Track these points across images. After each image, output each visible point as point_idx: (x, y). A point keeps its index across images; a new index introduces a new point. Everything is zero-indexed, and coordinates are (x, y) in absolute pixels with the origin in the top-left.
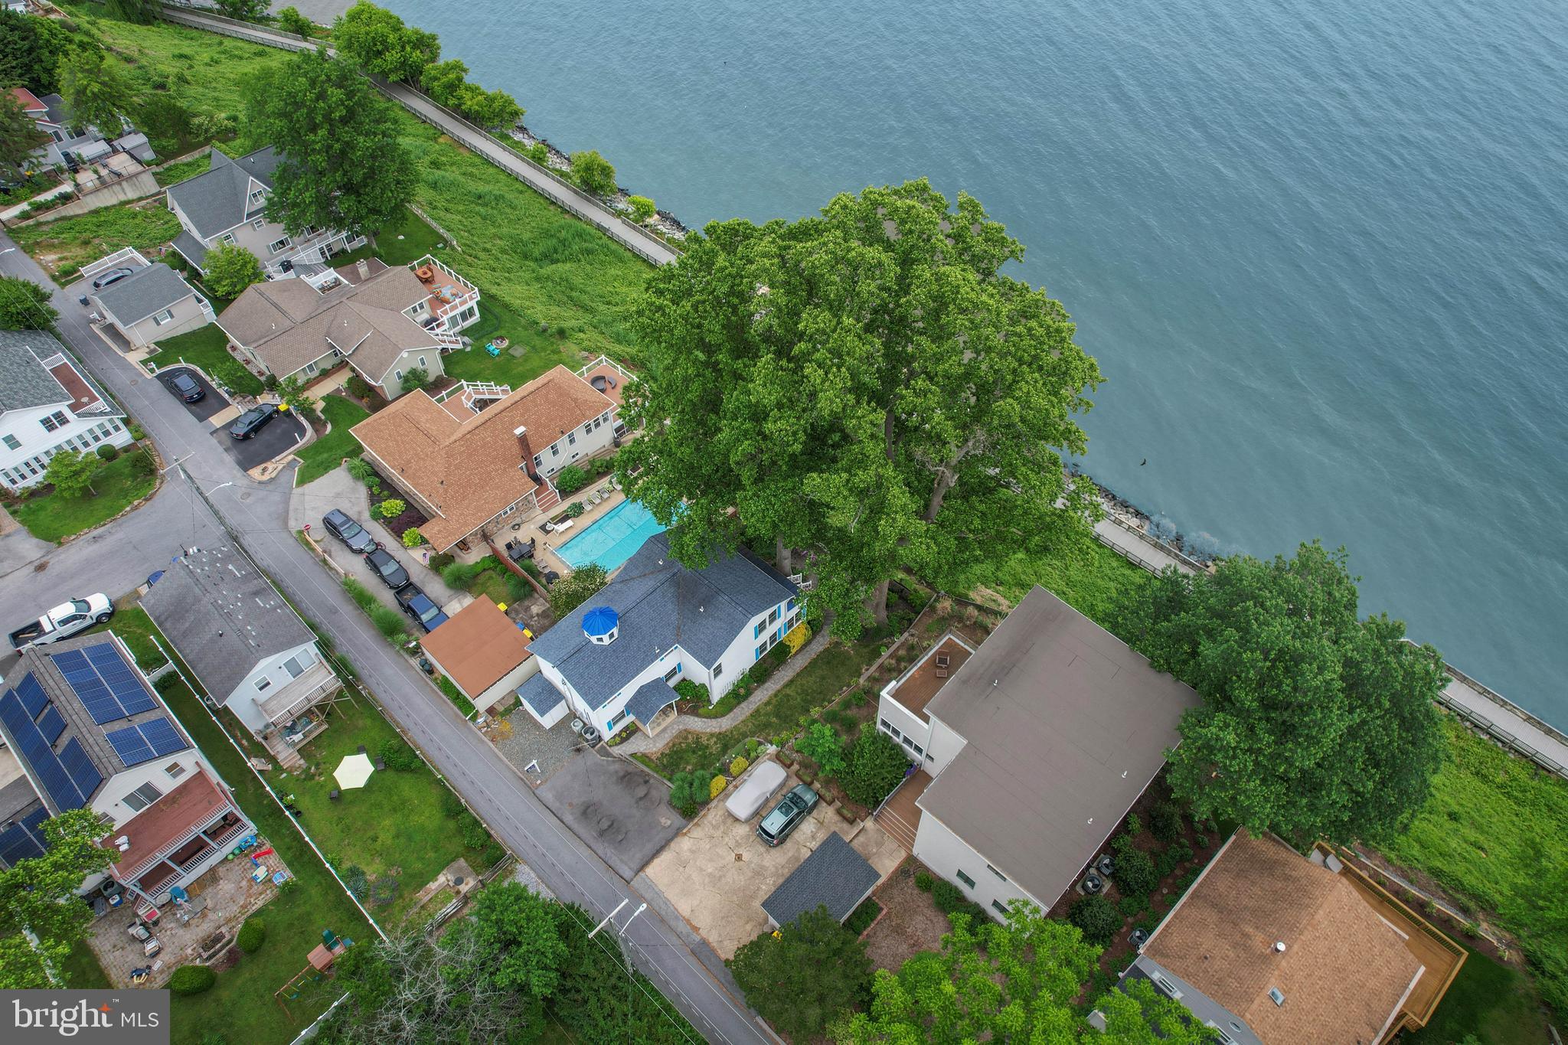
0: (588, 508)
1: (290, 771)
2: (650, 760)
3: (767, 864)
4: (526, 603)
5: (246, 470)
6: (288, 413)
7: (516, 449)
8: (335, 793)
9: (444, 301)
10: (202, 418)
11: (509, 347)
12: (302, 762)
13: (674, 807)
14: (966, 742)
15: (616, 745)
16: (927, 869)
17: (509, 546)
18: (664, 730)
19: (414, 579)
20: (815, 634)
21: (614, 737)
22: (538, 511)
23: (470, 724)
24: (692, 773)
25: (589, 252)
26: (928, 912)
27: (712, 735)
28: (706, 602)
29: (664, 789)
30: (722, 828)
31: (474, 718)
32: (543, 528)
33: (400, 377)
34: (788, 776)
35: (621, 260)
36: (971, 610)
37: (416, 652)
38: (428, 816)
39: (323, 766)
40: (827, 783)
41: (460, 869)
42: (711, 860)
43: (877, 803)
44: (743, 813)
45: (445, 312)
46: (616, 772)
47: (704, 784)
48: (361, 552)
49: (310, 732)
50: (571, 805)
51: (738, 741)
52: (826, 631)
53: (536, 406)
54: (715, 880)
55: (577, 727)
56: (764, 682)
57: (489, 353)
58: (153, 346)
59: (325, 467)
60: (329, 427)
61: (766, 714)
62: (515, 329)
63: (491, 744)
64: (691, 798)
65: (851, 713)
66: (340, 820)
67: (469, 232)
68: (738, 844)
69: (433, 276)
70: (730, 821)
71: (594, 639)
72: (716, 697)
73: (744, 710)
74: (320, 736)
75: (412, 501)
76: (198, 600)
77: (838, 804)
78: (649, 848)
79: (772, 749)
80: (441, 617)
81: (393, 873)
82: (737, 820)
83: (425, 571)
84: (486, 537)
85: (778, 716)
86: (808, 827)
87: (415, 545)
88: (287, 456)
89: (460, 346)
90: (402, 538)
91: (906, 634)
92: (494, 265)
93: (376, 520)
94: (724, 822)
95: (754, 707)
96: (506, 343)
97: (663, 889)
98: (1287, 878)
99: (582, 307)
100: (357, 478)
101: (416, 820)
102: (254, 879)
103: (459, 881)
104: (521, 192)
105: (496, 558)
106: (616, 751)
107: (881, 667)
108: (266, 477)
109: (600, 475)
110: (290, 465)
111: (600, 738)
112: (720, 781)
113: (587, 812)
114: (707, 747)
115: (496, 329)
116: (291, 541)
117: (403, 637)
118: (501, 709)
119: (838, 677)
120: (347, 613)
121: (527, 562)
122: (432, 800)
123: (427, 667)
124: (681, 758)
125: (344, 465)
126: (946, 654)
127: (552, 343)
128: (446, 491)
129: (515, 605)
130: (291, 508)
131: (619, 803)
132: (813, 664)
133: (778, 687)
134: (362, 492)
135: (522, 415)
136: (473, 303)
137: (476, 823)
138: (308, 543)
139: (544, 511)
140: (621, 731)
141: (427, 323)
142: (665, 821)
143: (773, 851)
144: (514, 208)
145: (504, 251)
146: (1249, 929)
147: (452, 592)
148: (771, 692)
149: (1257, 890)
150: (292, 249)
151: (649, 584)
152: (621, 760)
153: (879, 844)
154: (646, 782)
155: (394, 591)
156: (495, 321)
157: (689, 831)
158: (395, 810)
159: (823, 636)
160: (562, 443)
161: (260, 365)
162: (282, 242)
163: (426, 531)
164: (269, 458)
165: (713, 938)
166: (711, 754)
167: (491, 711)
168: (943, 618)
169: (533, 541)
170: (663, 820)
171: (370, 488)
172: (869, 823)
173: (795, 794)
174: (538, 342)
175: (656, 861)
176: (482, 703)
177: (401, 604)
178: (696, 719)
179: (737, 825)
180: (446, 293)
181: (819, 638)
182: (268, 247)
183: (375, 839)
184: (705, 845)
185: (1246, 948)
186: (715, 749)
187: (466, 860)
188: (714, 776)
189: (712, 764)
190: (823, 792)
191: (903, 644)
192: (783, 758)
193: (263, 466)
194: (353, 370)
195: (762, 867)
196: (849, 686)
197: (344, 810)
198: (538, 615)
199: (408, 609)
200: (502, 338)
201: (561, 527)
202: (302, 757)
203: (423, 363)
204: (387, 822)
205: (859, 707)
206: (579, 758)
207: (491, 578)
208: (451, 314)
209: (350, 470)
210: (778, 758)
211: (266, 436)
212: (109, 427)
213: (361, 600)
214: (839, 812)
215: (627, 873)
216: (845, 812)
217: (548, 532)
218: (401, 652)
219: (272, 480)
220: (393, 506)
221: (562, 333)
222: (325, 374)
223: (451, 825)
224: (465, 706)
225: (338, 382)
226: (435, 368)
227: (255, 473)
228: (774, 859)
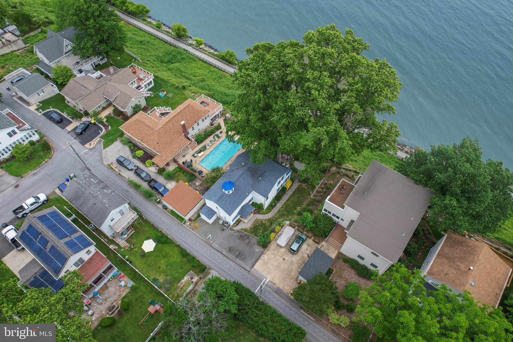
0: (208, 147)
1: (124, 248)
2: (248, 230)
3: (294, 260)
4: (194, 182)
5: (84, 145)
6: (95, 124)
7: (181, 129)
8: (142, 254)
9: (141, 80)
10: (63, 128)
11: (166, 94)
12: (128, 244)
13: (259, 245)
14: (359, 214)
15: (235, 226)
16: (345, 256)
17: (183, 163)
18: (250, 220)
19: (152, 177)
20: (293, 183)
21: (234, 224)
22: (190, 150)
23: (184, 225)
24: (263, 233)
25: (183, 59)
26: (348, 269)
27: (266, 220)
28: (261, 175)
29: (255, 239)
30: (276, 250)
31: (185, 223)
32: (193, 155)
33: (132, 108)
34: (295, 231)
35: (195, 61)
36: (342, 170)
37: (159, 202)
38: (176, 258)
39: (135, 245)
40: (307, 231)
41: (191, 274)
42: (275, 261)
43: (326, 236)
44: (283, 244)
45: (143, 83)
46: (237, 236)
47: (268, 236)
48: (132, 170)
49: (129, 234)
50: (224, 248)
51: (275, 221)
52: (297, 181)
53: (185, 114)
54: (278, 267)
55: (221, 222)
56: (280, 200)
57: (160, 97)
58: (38, 103)
59: (112, 141)
60: (110, 127)
61: (282, 211)
62: (167, 87)
63: (193, 231)
64: (265, 241)
65: (311, 207)
66: (146, 262)
67: (141, 54)
68: (283, 255)
69: (135, 71)
70: (279, 247)
71: (227, 192)
72: (265, 207)
73: (275, 211)
74: (132, 235)
75: (146, 150)
76: (83, 193)
77: (313, 238)
78: (254, 259)
79: (288, 222)
80: (166, 190)
81: (168, 278)
82: (281, 247)
83: (156, 174)
84: (175, 161)
85: (286, 211)
86: (304, 246)
87: (150, 166)
88: (97, 139)
89: (149, 95)
90: (145, 164)
91: (322, 180)
92: (153, 66)
93: (135, 158)
94: (277, 248)
95: (278, 209)
96: (165, 93)
97: (261, 272)
98: (467, 246)
99: (187, 78)
100: (124, 144)
101: (172, 259)
102: (121, 286)
103: (192, 278)
104: (155, 39)
105: (180, 167)
106: (235, 228)
107: (317, 191)
108: (91, 147)
109: (209, 136)
110: (99, 142)
111: (229, 225)
112: (273, 235)
113: (230, 250)
114: (265, 224)
115: (160, 88)
116: (106, 168)
117: (154, 198)
118: (193, 219)
119: (303, 196)
120: (132, 191)
121: (191, 168)
122: (177, 252)
123: (165, 207)
124: (257, 229)
125: (119, 140)
126: (344, 185)
127: (181, 92)
128: (159, 146)
129: (190, 183)
130: (103, 157)
131: (241, 246)
132: (294, 193)
133: (284, 201)
134: (127, 149)
135: (181, 117)
136: (152, 80)
137: (194, 258)
138: (112, 168)
139: (192, 150)
140: (236, 222)
141: (137, 88)
142: (257, 250)
143: (295, 256)
144: (154, 45)
145: (154, 61)
146: (459, 264)
147: (167, 181)
148: (283, 204)
149: (458, 251)
150: (82, 65)
151: (240, 171)
152: (238, 231)
153: (329, 249)
154: (248, 238)
155: (147, 183)
156: (159, 85)
157: (266, 252)
158: (164, 257)
159: (296, 183)
160: (195, 126)
161: (80, 107)
162: (77, 62)
163: (154, 160)
164: (91, 140)
165: (281, 287)
166: (267, 226)
167: (190, 220)
168: (333, 173)
169: (191, 160)
170: (256, 250)
171: (130, 147)
172: (324, 243)
173: (299, 236)
174: (176, 91)
175: (257, 264)
176: (187, 218)
177: (150, 186)
178: (260, 215)
179: (281, 249)
180: (141, 76)
181: (294, 184)
182: (73, 64)
183: (159, 268)
184: (272, 256)
185: (459, 269)
186: (268, 224)
187: (193, 271)
188: (270, 233)
189: (268, 230)
190: (307, 234)
191: (322, 183)
192: (292, 225)
193: (90, 143)
194: (114, 106)
195: (292, 261)
196: (307, 199)
197: (146, 259)
198: (198, 185)
199: (154, 188)
200: (164, 91)
201: (200, 155)
202: (128, 243)
203: (139, 102)
204: (162, 261)
205: (312, 205)
206: (223, 232)
207: (179, 174)
208: (145, 84)
209: (121, 142)
210: (290, 225)
211: (88, 132)
212: (31, 134)
213: (137, 187)
214: (314, 241)
215: (248, 269)
216: (316, 240)
217: (195, 157)
218: (154, 203)
219: (94, 147)
220: (140, 153)
221: (184, 88)
222: (104, 109)
223: (185, 260)
224: (181, 219)
225: (110, 111)
226: (143, 103)
227: (87, 145)
228: (296, 258)
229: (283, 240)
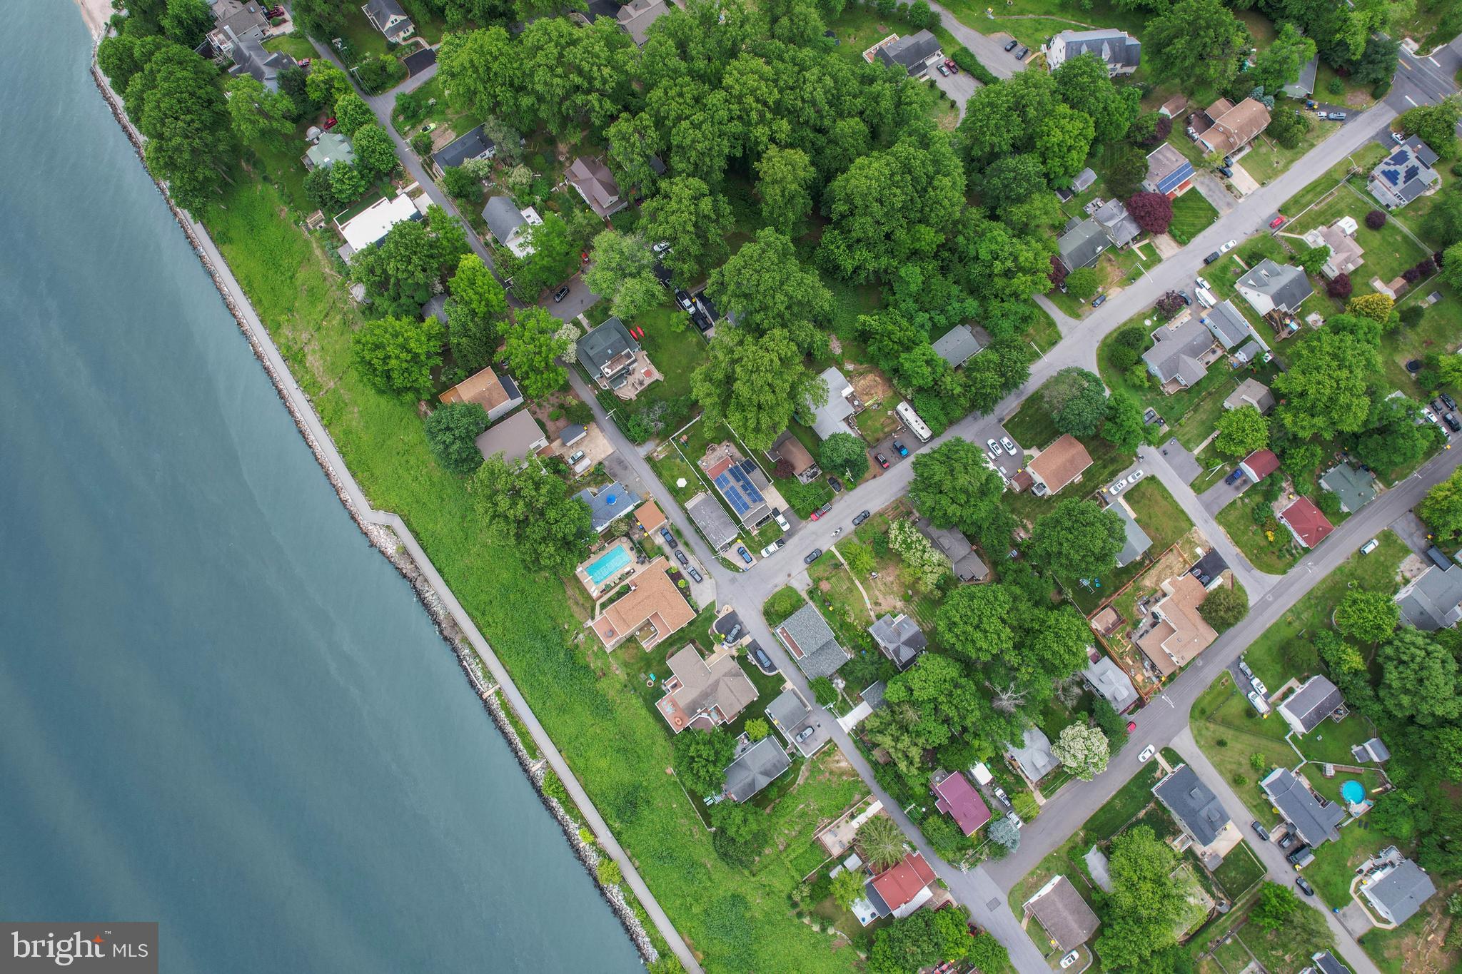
0: (619, 577)
5: (735, 611)
8: (686, 478)
10: (754, 641)
13: (604, 466)
16: (548, 439)
17: (645, 563)
19: (673, 552)
22: (637, 578)
24: (599, 475)
26: (551, 429)
29: (606, 472)
30: (594, 457)
32: (634, 570)
34: (574, 468)
37: (670, 523)
38: (665, 473)
41: (657, 458)
42: (597, 450)
43: (554, 456)
44: (587, 460)
47: (596, 470)
48: (690, 565)
50: (629, 471)
51: (586, 482)
54: (597, 446)
57: (652, 673)
58: (784, 690)
59: (706, 609)
60: (709, 633)
63: (649, 490)
64: (600, 468)
66: (684, 471)
68: (591, 452)
70: (591, 459)
75: (674, 583)
78: (611, 456)
79: (577, 478)
80: (663, 535)
81: (673, 459)
83: (670, 556)
84: (652, 566)
87: (674, 567)
88: (721, 616)
90: (677, 569)
93: (686, 578)
96: (648, 682)
97: (610, 445)
100: (695, 600)
101: (667, 470)
102: (706, 462)
103: (657, 455)
105: (649, 558)
108: (727, 605)
110: (718, 612)
112: (592, 470)
113: (626, 468)
114: (593, 483)
116: (713, 573)
117: (674, 529)
118: (647, 502)
121: (639, 555)
122: (663, 475)
123: (667, 518)
124: (601, 480)
125: (700, 606)
130: (716, 590)
131: (618, 469)
134: (693, 593)
138: (708, 572)
139: (634, 578)
147: (662, 546)
154: (610, 474)
155: (678, 546)
157: (602, 458)
158: (673, 473)
164: (726, 615)
169: (637, 563)
170: (608, 462)
171: (690, 595)
172: (558, 452)
175: (610, 453)
177: (676, 543)
178: (595, 492)
179: (590, 457)
183: (677, 467)
184: (598, 454)
186: (591, 482)
187: (655, 460)
188: (594, 472)
189: (594, 477)
190: (567, 462)
192: (574, 474)
193: (728, 612)
195: (585, 447)
197: (685, 474)
199: (674, 540)
200: (649, 685)
201: (628, 569)
204: (675, 470)
206: (627, 483)
207: (650, 550)
209: (697, 603)
210: (576, 474)
211: (729, 627)
213: (686, 544)
214: (565, 456)
215: (618, 451)
216: (563, 456)
217: (632, 567)
218: (674, 524)
219: (724, 605)
220: (681, 584)
223: (659, 469)
224: (656, 503)
227: (731, 610)
228: (583, 449)
229: (586, 462)
